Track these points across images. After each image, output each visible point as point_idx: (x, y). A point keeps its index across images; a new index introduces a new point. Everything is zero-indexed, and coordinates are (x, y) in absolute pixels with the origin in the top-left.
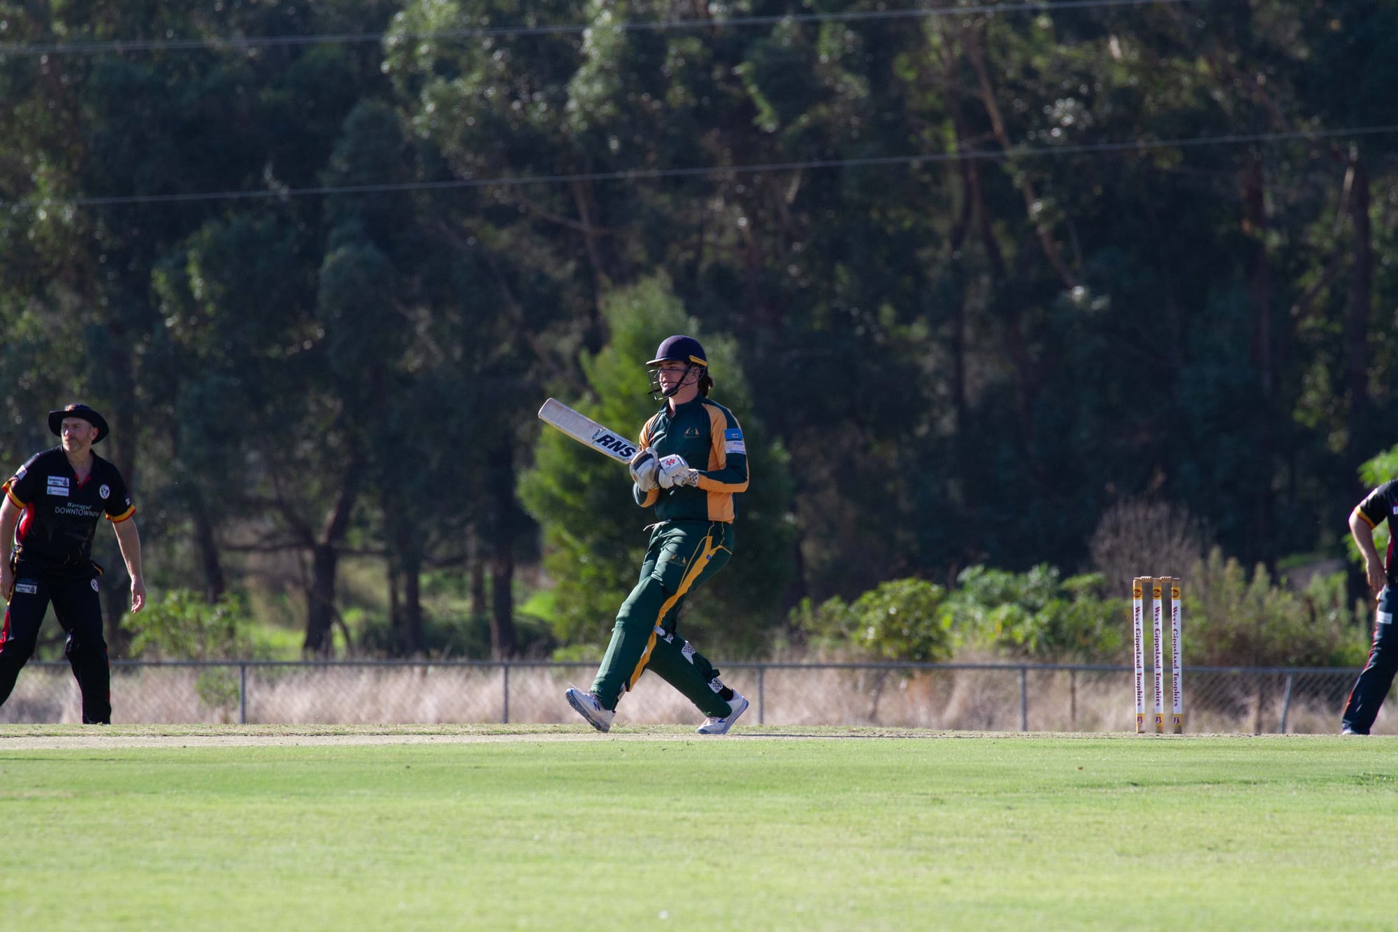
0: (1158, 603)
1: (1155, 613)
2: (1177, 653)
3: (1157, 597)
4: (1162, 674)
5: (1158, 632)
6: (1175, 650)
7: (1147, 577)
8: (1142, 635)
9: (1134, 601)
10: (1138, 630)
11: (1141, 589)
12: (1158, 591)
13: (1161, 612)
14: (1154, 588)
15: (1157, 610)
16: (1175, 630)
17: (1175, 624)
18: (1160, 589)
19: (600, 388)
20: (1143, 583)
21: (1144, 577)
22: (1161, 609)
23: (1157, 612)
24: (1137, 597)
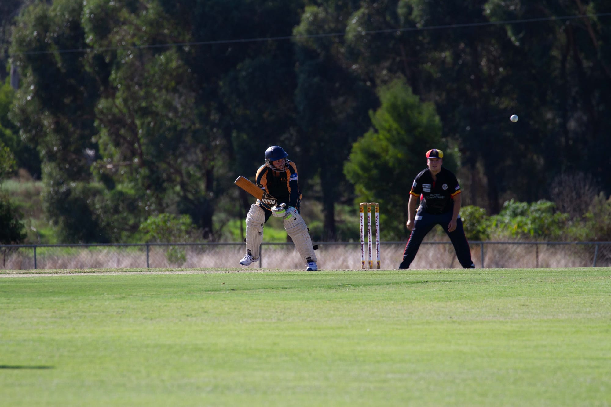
0: (370, 214)
1: (368, 218)
2: (378, 235)
3: (369, 211)
4: (371, 244)
5: (369, 226)
6: (377, 234)
7: (365, 203)
8: (363, 227)
9: (360, 213)
10: (362, 225)
11: (363, 208)
12: (369, 209)
13: (371, 218)
14: (368, 208)
15: (369, 217)
16: (377, 225)
17: (377, 222)
18: (370, 208)
19: (377, 127)
20: (364, 206)
21: (364, 203)
22: (371, 216)
23: (369, 218)
24: (361, 211)
